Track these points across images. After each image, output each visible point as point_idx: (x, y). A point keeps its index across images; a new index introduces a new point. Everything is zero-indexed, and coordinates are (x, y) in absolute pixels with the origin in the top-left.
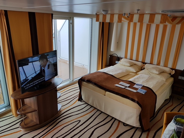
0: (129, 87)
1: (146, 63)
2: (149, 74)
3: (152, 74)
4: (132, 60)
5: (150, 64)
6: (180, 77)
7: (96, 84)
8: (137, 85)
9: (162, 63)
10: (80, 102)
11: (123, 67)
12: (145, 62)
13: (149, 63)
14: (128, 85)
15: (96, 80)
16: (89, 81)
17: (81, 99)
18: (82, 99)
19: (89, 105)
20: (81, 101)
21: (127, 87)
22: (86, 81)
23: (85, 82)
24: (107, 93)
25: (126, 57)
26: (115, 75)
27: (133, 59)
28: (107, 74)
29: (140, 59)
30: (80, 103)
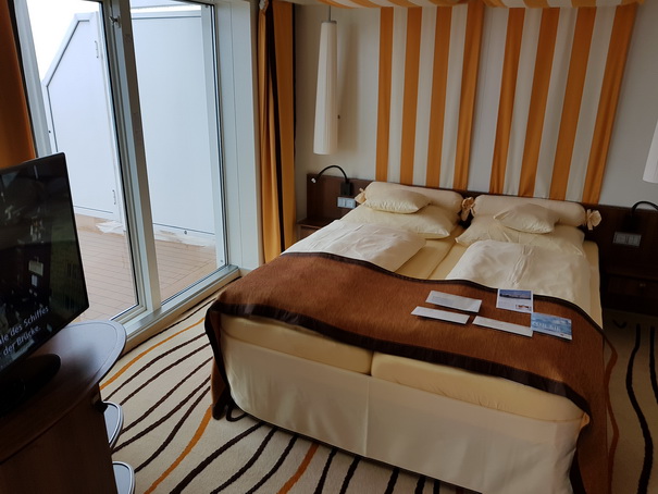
0: (482, 312)
1: (475, 195)
2: (510, 236)
3: (521, 236)
4: (412, 185)
5: (491, 194)
6: (621, 238)
7: (310, 323)
8: (507, 295)
9: (541, 188)
10: (223, 424)
11: (387, 218)
12: (470, 189)
13: (488, 191)
14: (475, 305)
15: (308, 302)
16: (267, 312)
17: (227, 407)
18: (233, 406)
19: (275, 429)
20: (230, 419)
21: (472, 315)
22: (248, 310)
23: (246, 317)
24: (382, 360)
25: (382, 177)
26: (378, 258)
27: (414, 183)
28: (342, 259)
29: (447, 177)
30: (224, 430)
